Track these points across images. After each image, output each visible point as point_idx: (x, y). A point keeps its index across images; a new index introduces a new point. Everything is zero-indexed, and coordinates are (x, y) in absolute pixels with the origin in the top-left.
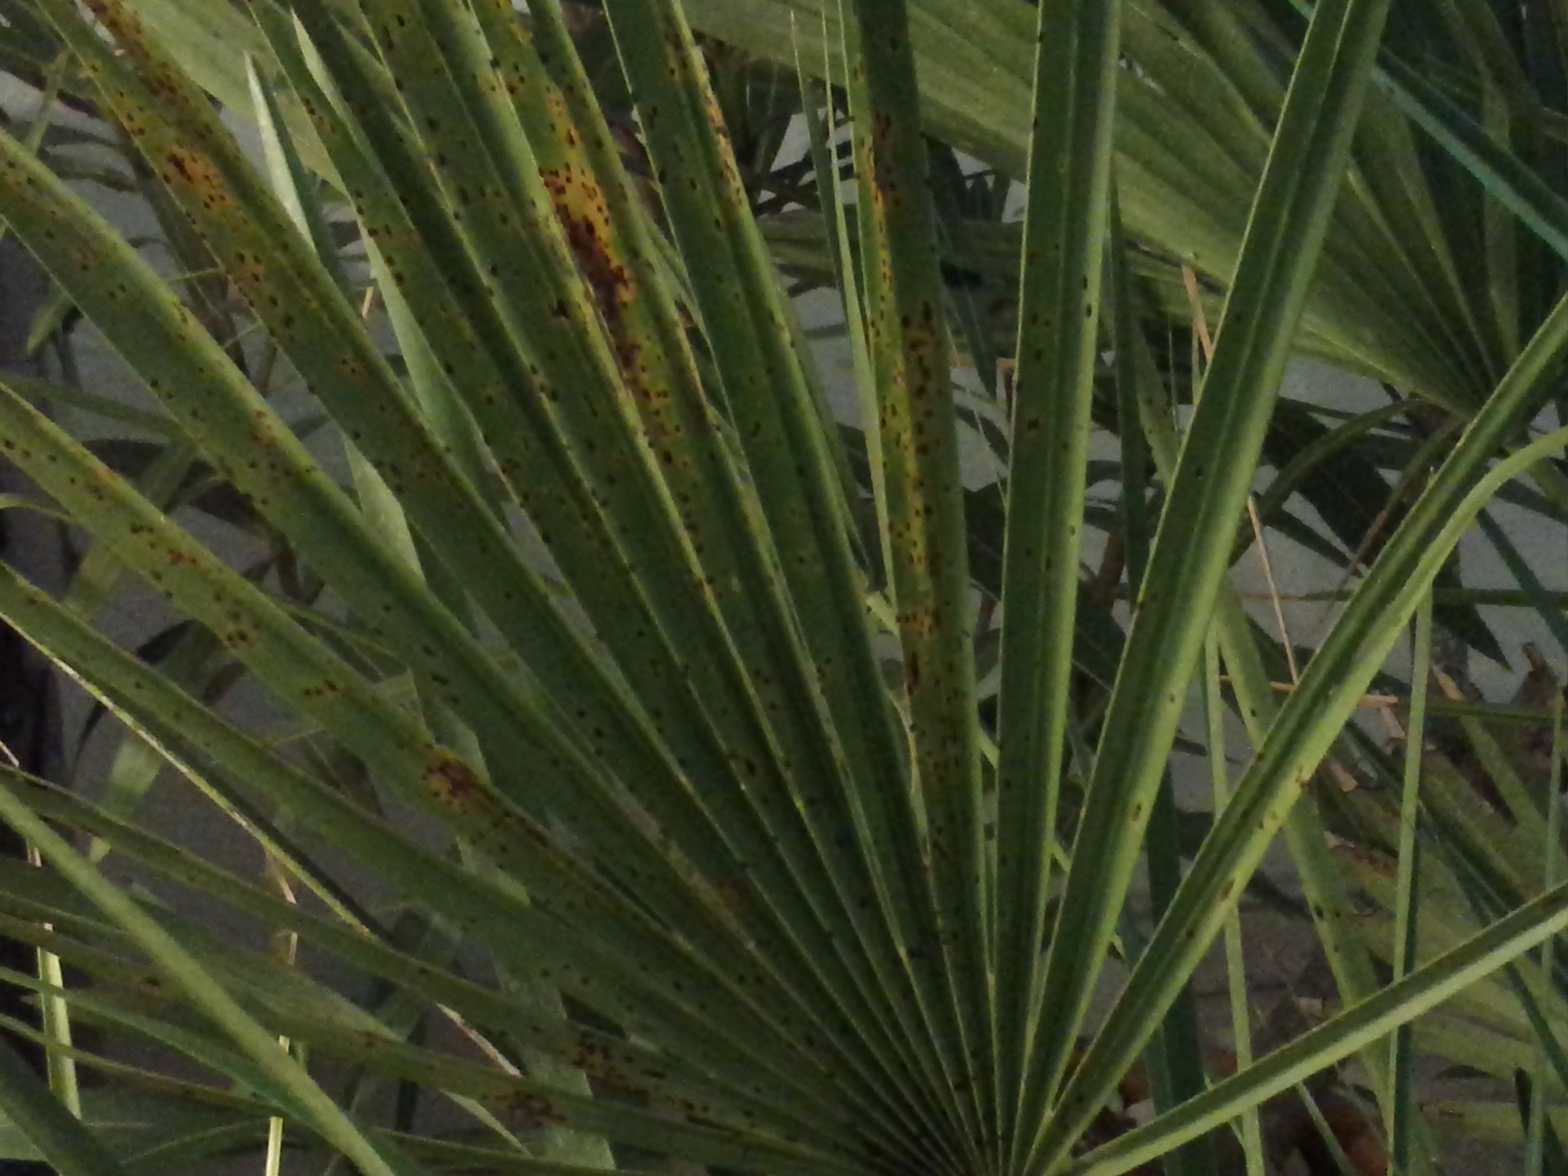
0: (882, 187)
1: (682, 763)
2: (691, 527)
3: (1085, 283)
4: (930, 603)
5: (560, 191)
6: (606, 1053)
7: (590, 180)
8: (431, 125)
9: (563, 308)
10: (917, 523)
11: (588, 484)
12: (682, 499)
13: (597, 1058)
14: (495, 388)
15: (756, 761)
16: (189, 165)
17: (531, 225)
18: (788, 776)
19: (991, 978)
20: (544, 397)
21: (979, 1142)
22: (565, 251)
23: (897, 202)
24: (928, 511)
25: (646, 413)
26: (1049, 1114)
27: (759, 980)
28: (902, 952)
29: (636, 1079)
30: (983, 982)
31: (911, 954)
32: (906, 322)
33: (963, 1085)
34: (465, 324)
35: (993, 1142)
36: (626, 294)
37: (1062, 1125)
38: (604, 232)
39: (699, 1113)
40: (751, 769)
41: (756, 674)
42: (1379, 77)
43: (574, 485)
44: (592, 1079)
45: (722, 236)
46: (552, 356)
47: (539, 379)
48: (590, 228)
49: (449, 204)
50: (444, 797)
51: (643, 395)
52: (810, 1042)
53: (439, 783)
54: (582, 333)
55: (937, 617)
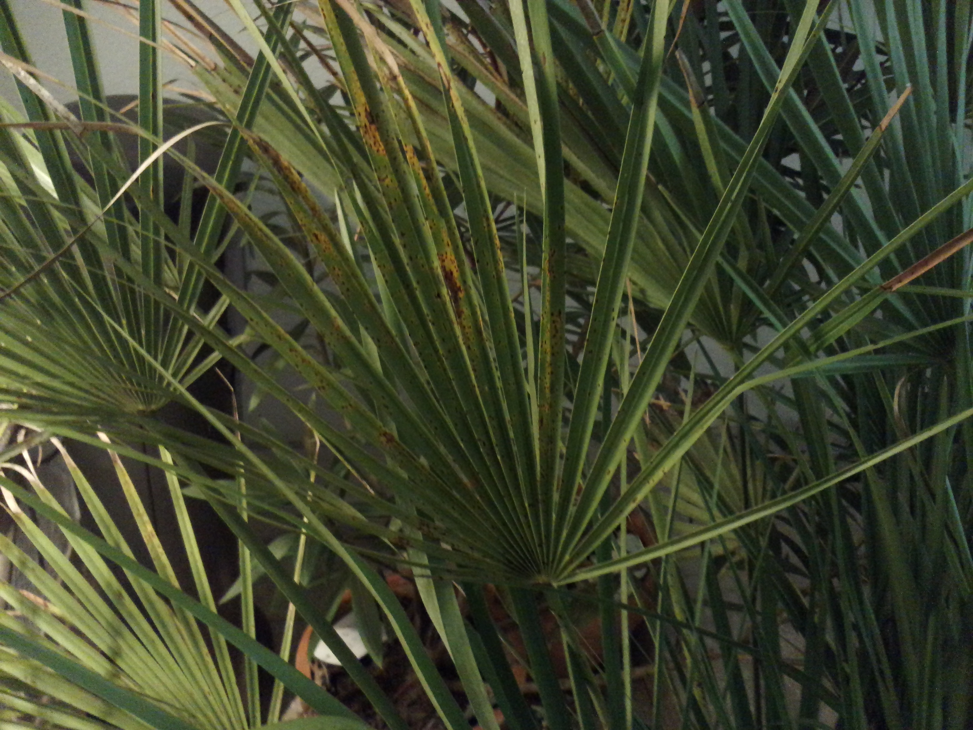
0: (549, 271)
1: (462, 440)
2: (474, 370)
3: (613, 310)
4: (549, 401)
5: (443, 261)
6: (428, 526)
7: (453, 258)
8: (402, 235)
9: (439, 296)
10: (548, 377)
11: (441, 352)
12: (472, 360)
13: (425, 528)
14: (415, 319)
15: (487, 443)
16: (319, 237)
17: (431, 269)
18: (497, 449)
19: (554, 516)
20: (430, 324)
21: (544, 563)
22: (442, 278)
23: (554, 277)
24: (552, 373)
25: (464, 334)
26: (567, 557)
27: (479, 508)
28: (527, 505)
29: (436, 535)
30: (551, 516)
31: (529, 505)
32: (552, 314)
33: (540, 545)
34: (406, 297)
35: (548, 564)
36: (461, 295)
37: (571, 562)
38: (456, 274)
39: (456, 547)
40: (484, 444)
41: (490, 417)
42: (720, 259)
43: (436, 351)
44: (424, 535)
45: (495, 281)
46: (434, 311)
47: (429, 318)
48: (452, 273)
49: (405, 260)
50: (385, 443)
51: (463, 328)
52: (493, 527)
53: (383, 439)
54: (444, 304)
55: (551, 406)
